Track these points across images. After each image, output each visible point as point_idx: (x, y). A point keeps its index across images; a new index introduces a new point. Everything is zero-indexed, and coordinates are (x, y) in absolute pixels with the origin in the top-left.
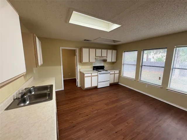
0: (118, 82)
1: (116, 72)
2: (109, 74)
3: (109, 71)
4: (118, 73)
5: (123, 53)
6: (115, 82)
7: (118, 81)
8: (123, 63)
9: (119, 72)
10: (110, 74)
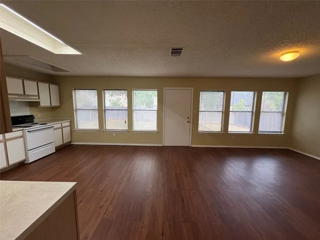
0: (71, 142)
1: (64, 124)
2: (52, 129)
3: (49, 125)
4: (68, 126)
5: (73, 92)
6: (64, 142)
7: (70, 140)
8: (75, 109)
9: (70, 124)
10: (54, 129)
